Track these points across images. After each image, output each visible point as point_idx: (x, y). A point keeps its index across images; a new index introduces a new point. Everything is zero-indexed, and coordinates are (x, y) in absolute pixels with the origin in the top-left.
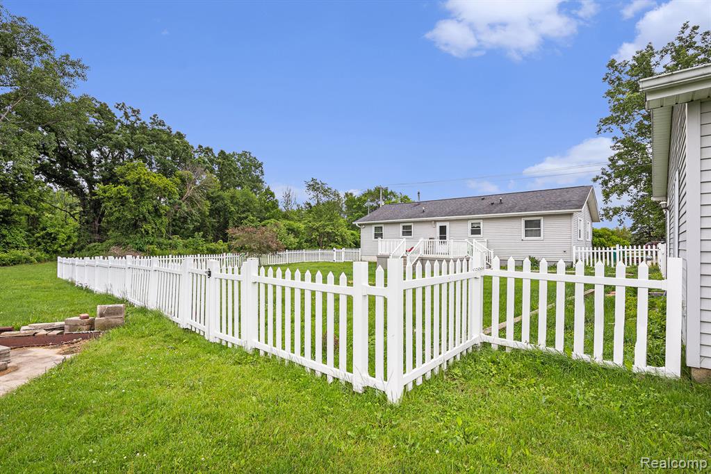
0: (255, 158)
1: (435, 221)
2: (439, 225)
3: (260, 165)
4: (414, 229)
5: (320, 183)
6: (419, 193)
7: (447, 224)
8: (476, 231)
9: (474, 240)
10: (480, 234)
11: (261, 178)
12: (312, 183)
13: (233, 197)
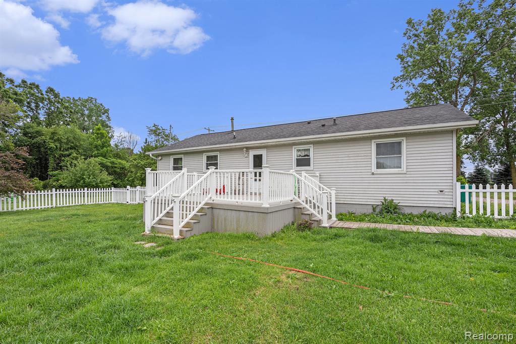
0: (101, 105)
1: (248, 149)
2: (252, 153)
3: (106, 111)
4: (221, 159)
5: (161, 129)
6: (232, 119)
7: (263, 152)
8: (303, 162)
9: (304, 173)
10: (309, 165)
11: (108, 123)
12: (154, 128)
13: (53, 133)
